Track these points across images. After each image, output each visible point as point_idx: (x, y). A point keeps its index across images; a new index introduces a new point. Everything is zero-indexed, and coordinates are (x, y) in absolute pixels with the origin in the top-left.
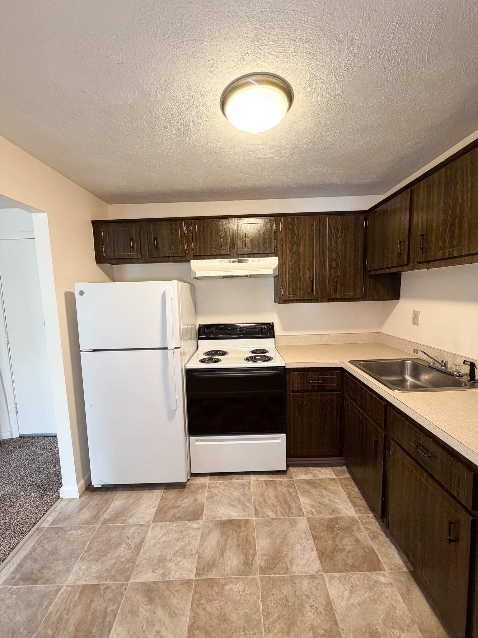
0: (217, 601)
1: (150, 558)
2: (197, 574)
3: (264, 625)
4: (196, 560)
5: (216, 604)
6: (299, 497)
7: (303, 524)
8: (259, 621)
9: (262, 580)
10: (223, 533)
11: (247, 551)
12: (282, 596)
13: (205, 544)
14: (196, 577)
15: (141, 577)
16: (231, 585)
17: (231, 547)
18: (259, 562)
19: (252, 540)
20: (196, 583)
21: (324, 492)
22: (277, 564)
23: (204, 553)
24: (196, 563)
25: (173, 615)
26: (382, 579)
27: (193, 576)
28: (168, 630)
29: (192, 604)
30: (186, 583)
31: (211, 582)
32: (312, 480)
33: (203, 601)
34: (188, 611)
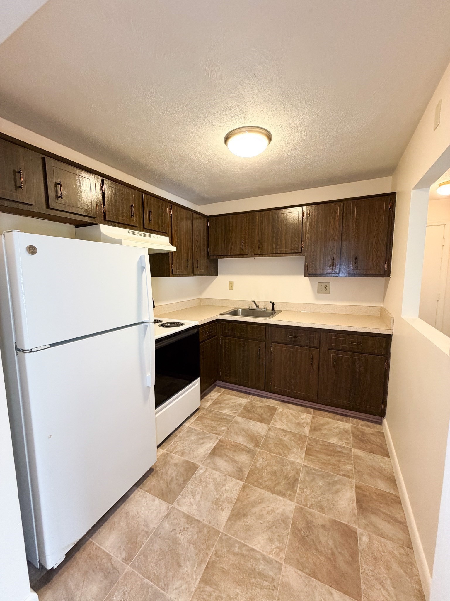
0: (264, 473)
1: (209, 511)
2: (241, 480)
3: (283, 457)
4: (230, 478)
5: (265, 475)
6: (221, 412)
7: (240, 419)
8: (281, 458)
9: (261, 449)
10: (220, 456)
11: (241, 448)
12: (273, 444)
13: (222, 469)
14: (243, 481)
15: (222, 520)
16: (258, 464)
17: (233, 456)
18: (251, 446)
19: (235, 444)
20: (247, 482)
21: (227, 402)
22: (256, 439)
23: (228, 472)
24: (233, 479)
25: (261, 501)
26: (281, 410)
27: (241, 483)
28: (269, 505)
29: (260, 488)
30: (244, 488)
31: (251, 473)
32: (214, 402)
33: (260, 481)
34: (263, 491)
